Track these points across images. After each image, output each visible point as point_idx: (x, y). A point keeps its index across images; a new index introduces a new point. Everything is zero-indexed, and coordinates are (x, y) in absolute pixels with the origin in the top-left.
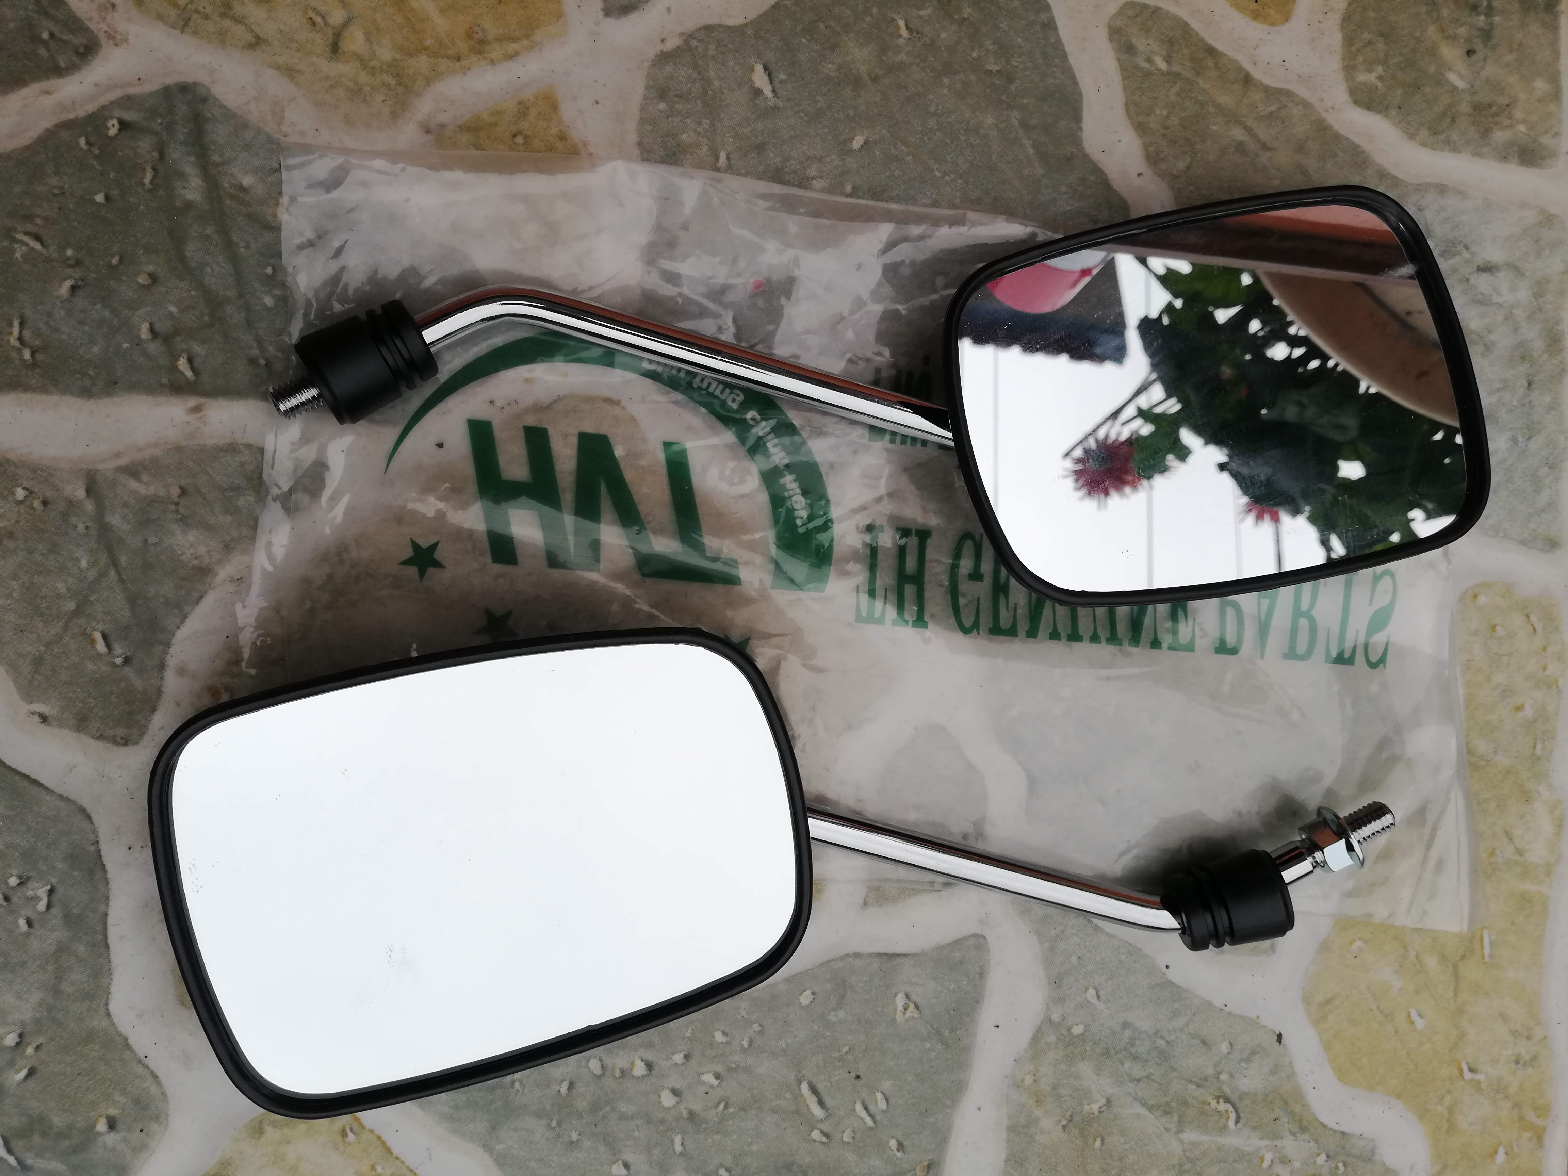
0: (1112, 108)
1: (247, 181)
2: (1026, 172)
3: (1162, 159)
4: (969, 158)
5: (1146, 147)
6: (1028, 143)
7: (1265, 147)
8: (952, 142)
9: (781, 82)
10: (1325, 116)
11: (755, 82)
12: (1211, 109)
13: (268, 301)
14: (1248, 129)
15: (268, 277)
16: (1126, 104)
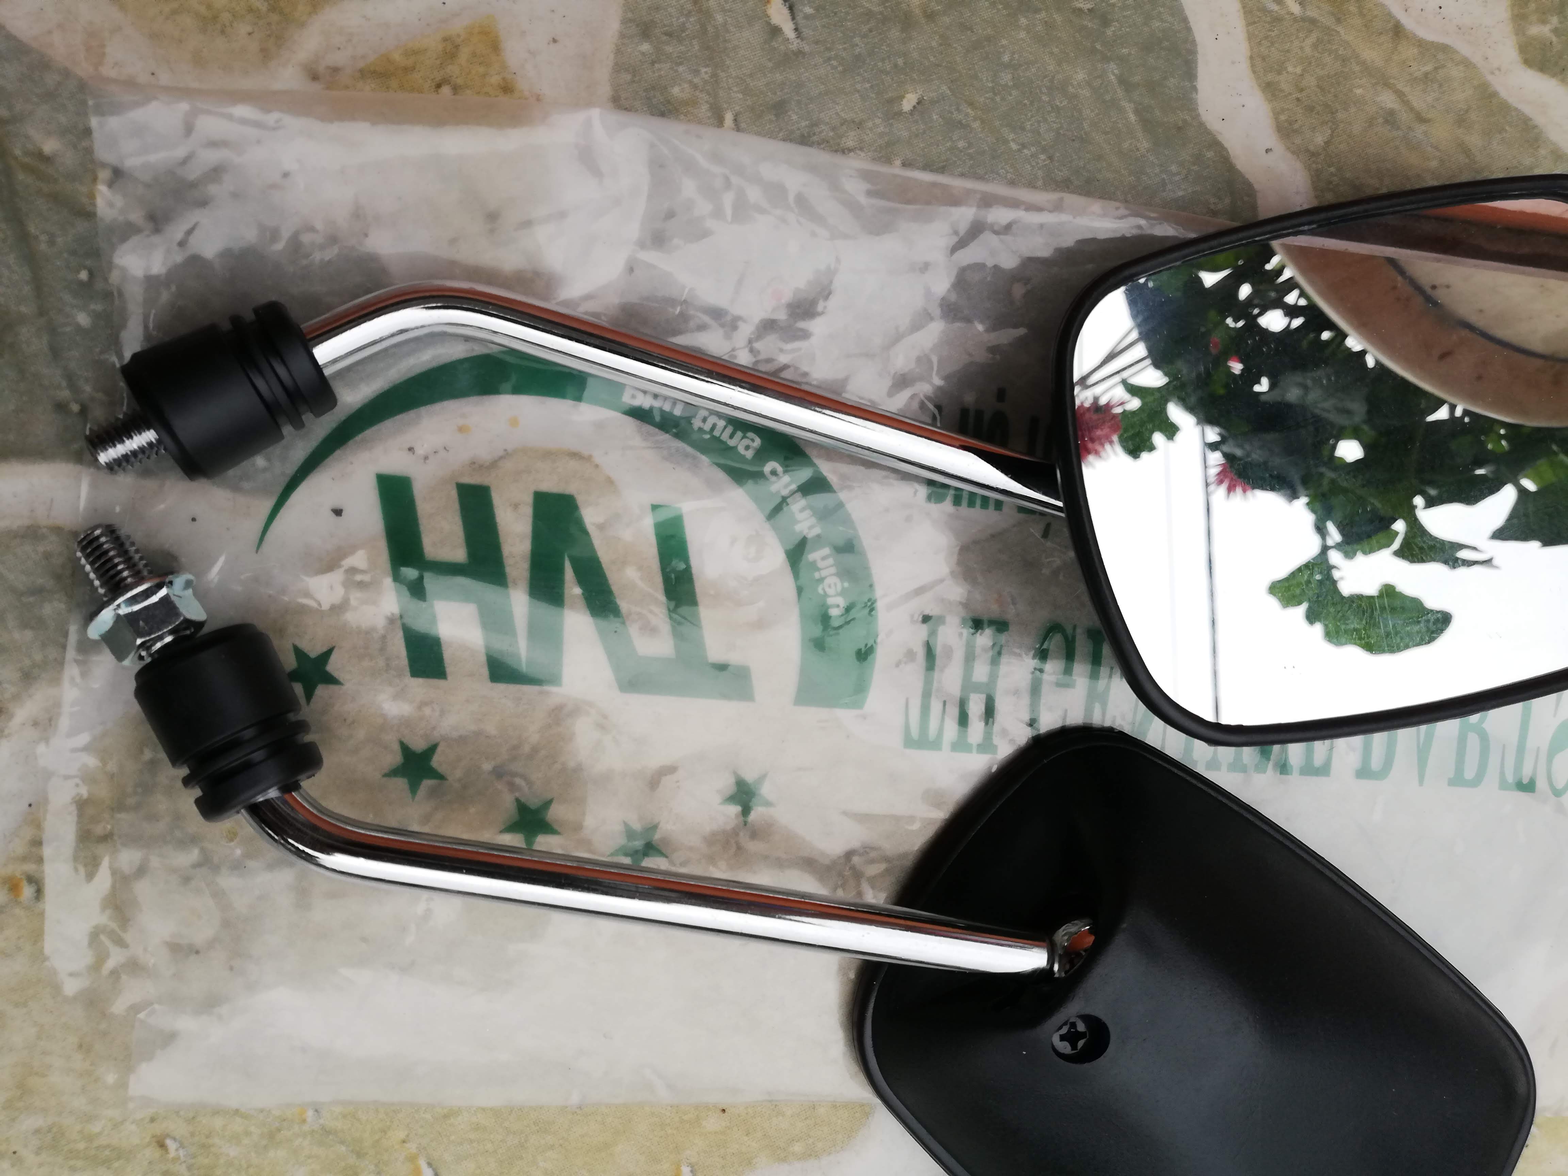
0: (1233, 63)
1: (50, 146)
2: (1126, 145)
3: (1295, 131)
4: (1055, 125)
5: (1276, 114)
6: (1129, 107)
7: (1421, 119)
8: (1032, 103)
9: (807, 17)
10: (1490, 78)
11: (771, 17)
12: (1357, 68)
13: (83, 319)
14: (1400, 94)
15: (81, 284)
16: (1251, 58)
